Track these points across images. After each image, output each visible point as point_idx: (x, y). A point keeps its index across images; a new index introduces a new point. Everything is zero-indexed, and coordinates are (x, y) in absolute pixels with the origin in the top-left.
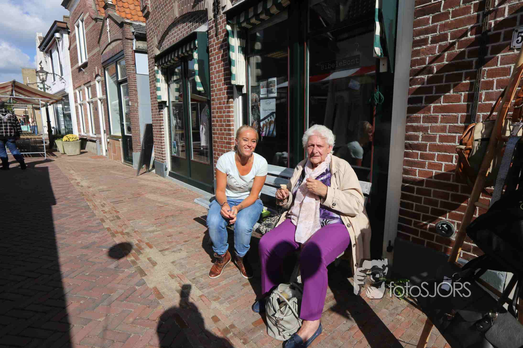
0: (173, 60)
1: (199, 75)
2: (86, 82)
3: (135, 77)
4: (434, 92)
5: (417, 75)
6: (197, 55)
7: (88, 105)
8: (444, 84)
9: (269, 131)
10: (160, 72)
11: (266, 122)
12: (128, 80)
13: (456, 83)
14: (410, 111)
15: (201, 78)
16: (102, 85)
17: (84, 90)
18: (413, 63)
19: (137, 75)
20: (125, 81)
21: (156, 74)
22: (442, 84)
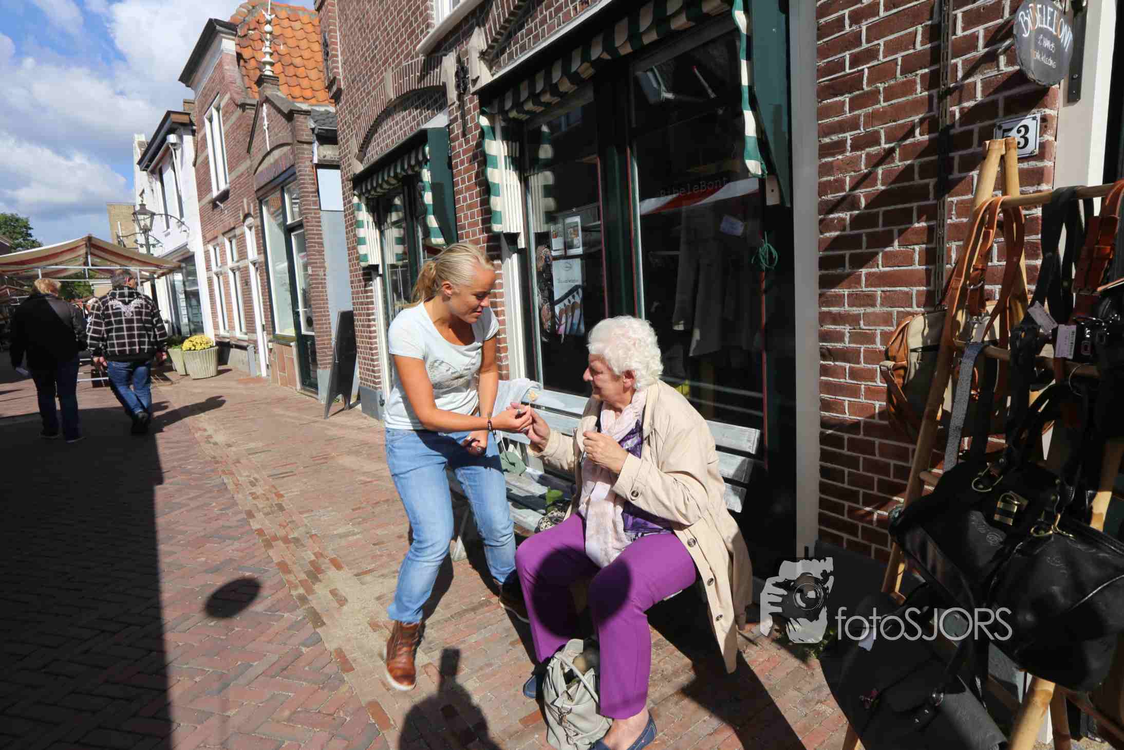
0: (388, 182)
1: (434, 214)
2: (227, 229)
3: (319, 218)
4: (864, 245)
5: (831, 211)
6: (429, 174)
7: (231, 274)
8: (880, 229)
9: (572, 324)
10: (364, 207)
11: (565, 305)
12: (305, 224)
13: (903, 227)
14: (826, 282)
15: (439, 219)
16: (257, 234)
17: (224, 245)
18: (823, 189)
19: (321, 213)
20: (300, 225)
21: (356, 213)
22: (877, 229)
